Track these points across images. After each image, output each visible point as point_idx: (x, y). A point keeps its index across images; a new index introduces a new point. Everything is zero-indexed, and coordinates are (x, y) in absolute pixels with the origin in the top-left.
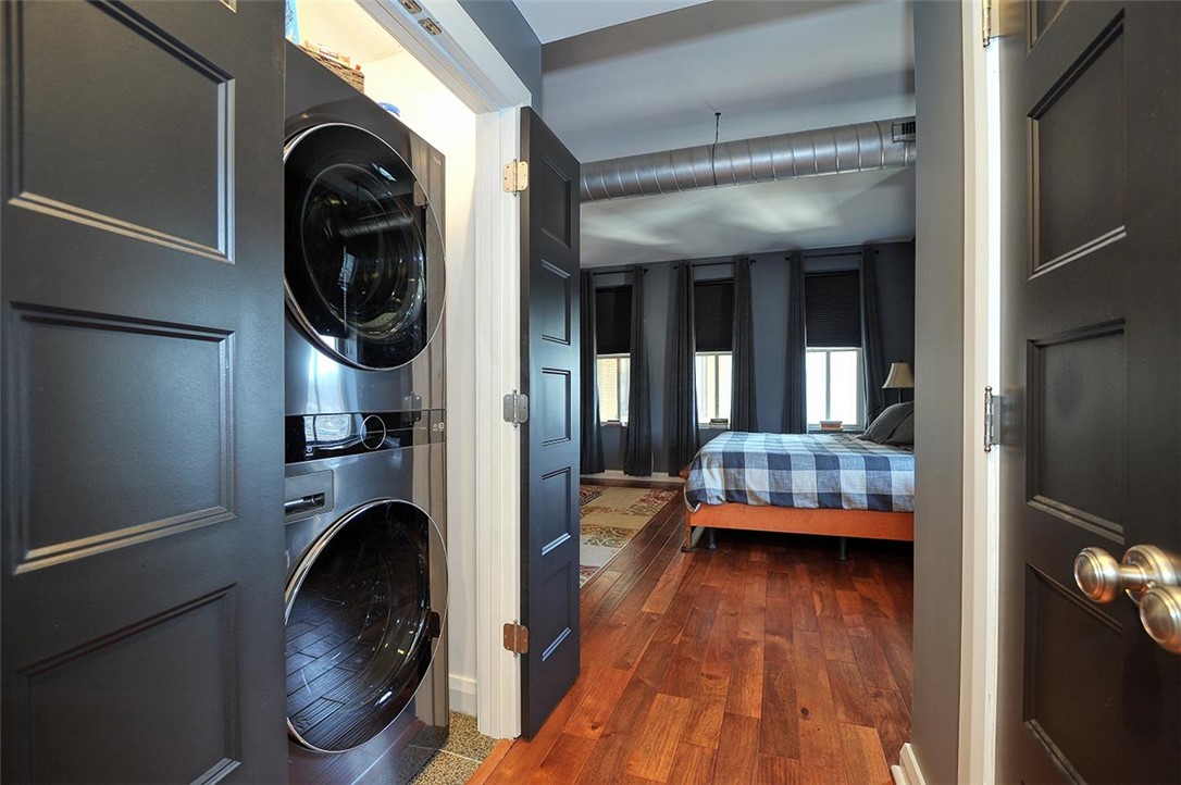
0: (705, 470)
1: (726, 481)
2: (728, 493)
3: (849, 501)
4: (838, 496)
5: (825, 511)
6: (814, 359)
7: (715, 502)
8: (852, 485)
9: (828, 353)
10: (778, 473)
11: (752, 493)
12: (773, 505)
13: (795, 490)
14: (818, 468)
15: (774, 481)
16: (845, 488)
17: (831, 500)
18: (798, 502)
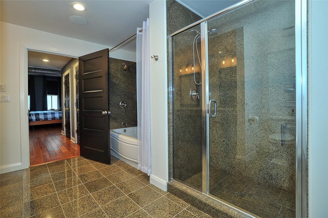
0: (32, 116)
1: (36, 117)
2: (36, 119)
3: (56, 118)
4: (55, 118)
5: (53, 120)
6: (49, 97)
7: (34, 121)
8: (57, 116)
9: (52, 96)
10: (45, 115)
11: (41, 119)
12: (45, 120)
13: (48, 118)
14: (52, 114)
15: (45, 117)
16: (56, 117)
17: (54, 118)
18: (49, 119)
